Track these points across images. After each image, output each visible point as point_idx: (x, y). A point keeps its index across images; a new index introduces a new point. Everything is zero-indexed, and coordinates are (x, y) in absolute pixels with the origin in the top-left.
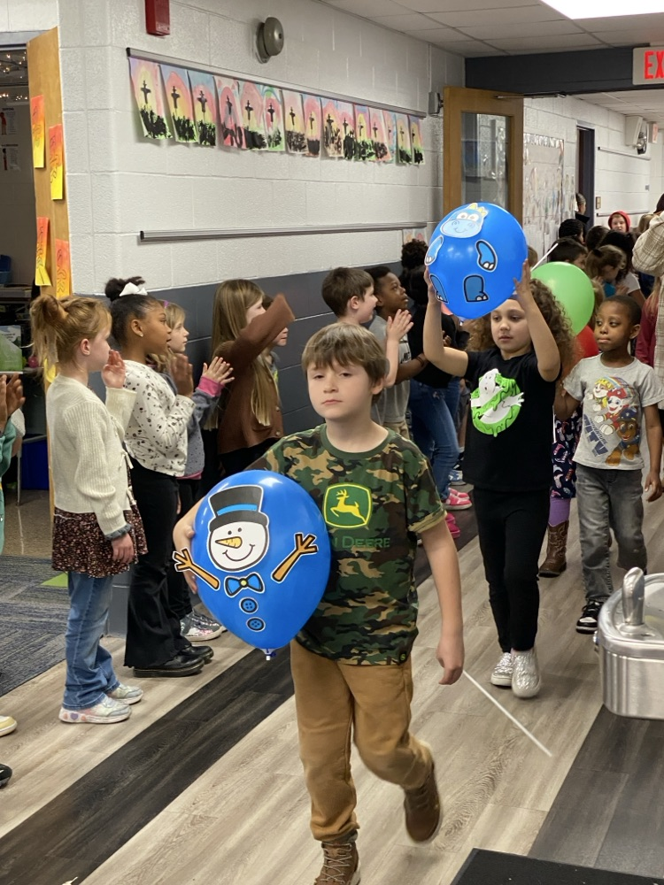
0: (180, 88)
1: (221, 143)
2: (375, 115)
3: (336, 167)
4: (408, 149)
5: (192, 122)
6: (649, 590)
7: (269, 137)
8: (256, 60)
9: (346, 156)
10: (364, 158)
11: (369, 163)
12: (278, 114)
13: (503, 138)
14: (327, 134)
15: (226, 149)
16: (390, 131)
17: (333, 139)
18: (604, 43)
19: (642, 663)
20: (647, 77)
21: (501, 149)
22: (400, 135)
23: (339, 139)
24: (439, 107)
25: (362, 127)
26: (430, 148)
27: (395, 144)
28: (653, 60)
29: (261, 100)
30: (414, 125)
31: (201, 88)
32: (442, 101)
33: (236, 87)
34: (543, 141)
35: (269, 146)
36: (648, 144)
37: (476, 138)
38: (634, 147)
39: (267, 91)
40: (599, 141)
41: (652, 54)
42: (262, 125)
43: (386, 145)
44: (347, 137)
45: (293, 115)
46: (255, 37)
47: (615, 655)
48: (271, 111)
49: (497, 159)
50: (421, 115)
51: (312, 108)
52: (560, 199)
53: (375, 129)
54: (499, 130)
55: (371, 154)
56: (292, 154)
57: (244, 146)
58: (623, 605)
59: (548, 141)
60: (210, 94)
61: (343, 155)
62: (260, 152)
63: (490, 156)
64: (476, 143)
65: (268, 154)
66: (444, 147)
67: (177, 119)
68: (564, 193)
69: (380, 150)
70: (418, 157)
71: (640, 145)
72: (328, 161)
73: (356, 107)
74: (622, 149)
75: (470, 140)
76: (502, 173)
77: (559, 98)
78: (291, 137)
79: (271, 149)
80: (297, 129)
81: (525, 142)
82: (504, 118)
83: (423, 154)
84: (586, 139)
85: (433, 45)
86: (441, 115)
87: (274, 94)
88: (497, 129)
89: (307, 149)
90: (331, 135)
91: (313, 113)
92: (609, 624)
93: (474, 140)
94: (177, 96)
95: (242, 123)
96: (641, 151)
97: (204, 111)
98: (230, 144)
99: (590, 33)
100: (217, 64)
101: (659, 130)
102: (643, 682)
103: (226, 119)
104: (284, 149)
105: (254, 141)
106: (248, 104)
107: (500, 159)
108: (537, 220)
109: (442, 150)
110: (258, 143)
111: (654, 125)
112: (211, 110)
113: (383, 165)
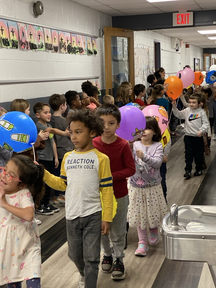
0: (4, 27)
1: (20, 48)
2: (79, 37)
3: (64, 57)
4: (92, 50)
5: (9, 40)
6: (180, 212)
7: (39, 45)
8: (33, 17)
9: (68, 52)
10: (75, 53)
11: (77, 55)
12: (42, 37)
13: (127, 46)
14: (61, 44)
15: (22, 50)
16: (85, 43)
17: (63, 46)
18: (162, 11)
19: (178, 239)
20: (178, 23)
21: (126, 50)
22: (88, 44)
23: (66, 46)
24: (103, 34)
25: (74, 42)
26: (100, 49)
27: (87, 48)
28: (180, 17)
29: (35, 31)
30: (93, 41)
31: (12, 27)
32: (104, 32)
33: (26, 27)
34: (141, 47)
35: (39, 48)
36: (180, 48)
37: (117, 45)
38: (175, 49)
39: (37, 28)
40: (162, 47)
41: (180, 15)
42: (36, 41)
43: (83, 48)
44: (68, 45)
45: (48, 37)
46: (32, 8)
47: (168, 237)
48: (39, 36)
49: (125, 53)
50: (95, 37)
51: (55, 34)
52: (148, 68)
53: (79, 42)
54: (125, 43)
55: (77, 52)
56: (48, 52)
57: (29, 48)
58: (171, 218)
59: (143, 47)
60: (16, 29)
61: (67, 52)
62: (36, 51)
63: (122, 52)
64: (117, 47)
65: (38, 52)
66: (105, 49)
67: (3, 38)
68: (150, 66)
69: (81, 50)
70: (95, 53)
71: (177, 48)
72: (62, 54)
73: (72, 34)
74: (171, 50)
75: (115, 46)
76: (127, 58)
77: (146, 31)
78: (47, 45)
79: (40, 50)
80: (49, 42)
81: (135, 47)
82: (127, 38)
83: (97, 52)
84: (157, 46)
85: (100, 12)
86: (103, 37)
87: (40, 29)
88: (124, 43)
89: (53, 49)
90: (62, 45)
91: (55, 36)
92: (166, 226)
93: (116, 46)
94: (3, 30)
95: (28, 40)
96: (177, 50)
97: (13, 35)
98: (24, 48)
99: (157, 7)
100: (18, 18)
101: (184, 43)
102: (179, 247)
103: (22, 39)
104: (44, 50)
105: (33, 47)
106: (30, 33)
107: (126, 53)
108: (140, 75)
109: (104, 50)
110: (34, 47)
111: (182, 41)
112: (16, 35)
113: (82, 55)
